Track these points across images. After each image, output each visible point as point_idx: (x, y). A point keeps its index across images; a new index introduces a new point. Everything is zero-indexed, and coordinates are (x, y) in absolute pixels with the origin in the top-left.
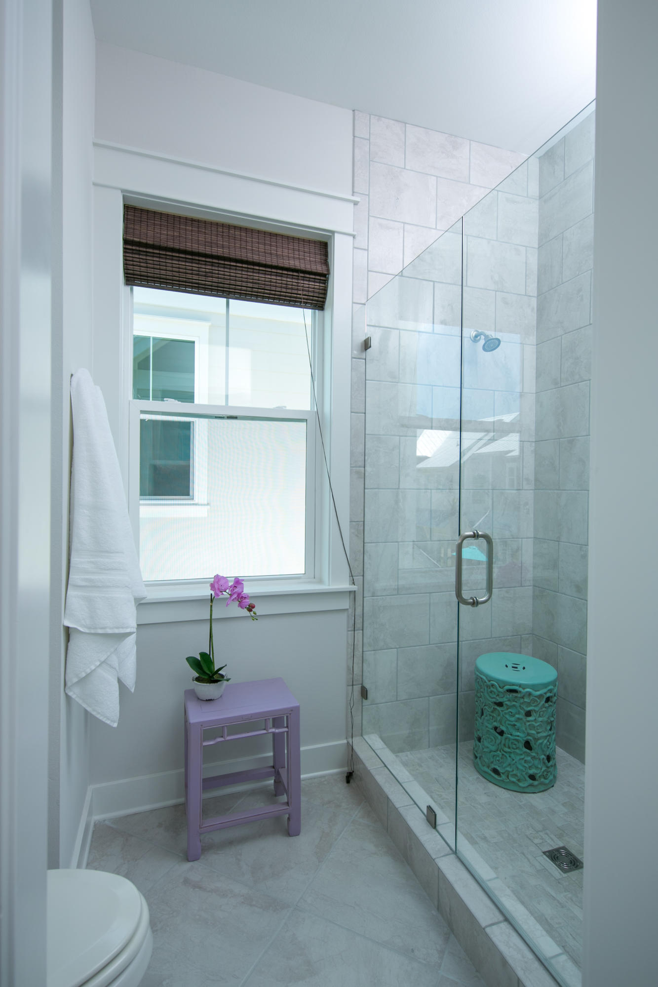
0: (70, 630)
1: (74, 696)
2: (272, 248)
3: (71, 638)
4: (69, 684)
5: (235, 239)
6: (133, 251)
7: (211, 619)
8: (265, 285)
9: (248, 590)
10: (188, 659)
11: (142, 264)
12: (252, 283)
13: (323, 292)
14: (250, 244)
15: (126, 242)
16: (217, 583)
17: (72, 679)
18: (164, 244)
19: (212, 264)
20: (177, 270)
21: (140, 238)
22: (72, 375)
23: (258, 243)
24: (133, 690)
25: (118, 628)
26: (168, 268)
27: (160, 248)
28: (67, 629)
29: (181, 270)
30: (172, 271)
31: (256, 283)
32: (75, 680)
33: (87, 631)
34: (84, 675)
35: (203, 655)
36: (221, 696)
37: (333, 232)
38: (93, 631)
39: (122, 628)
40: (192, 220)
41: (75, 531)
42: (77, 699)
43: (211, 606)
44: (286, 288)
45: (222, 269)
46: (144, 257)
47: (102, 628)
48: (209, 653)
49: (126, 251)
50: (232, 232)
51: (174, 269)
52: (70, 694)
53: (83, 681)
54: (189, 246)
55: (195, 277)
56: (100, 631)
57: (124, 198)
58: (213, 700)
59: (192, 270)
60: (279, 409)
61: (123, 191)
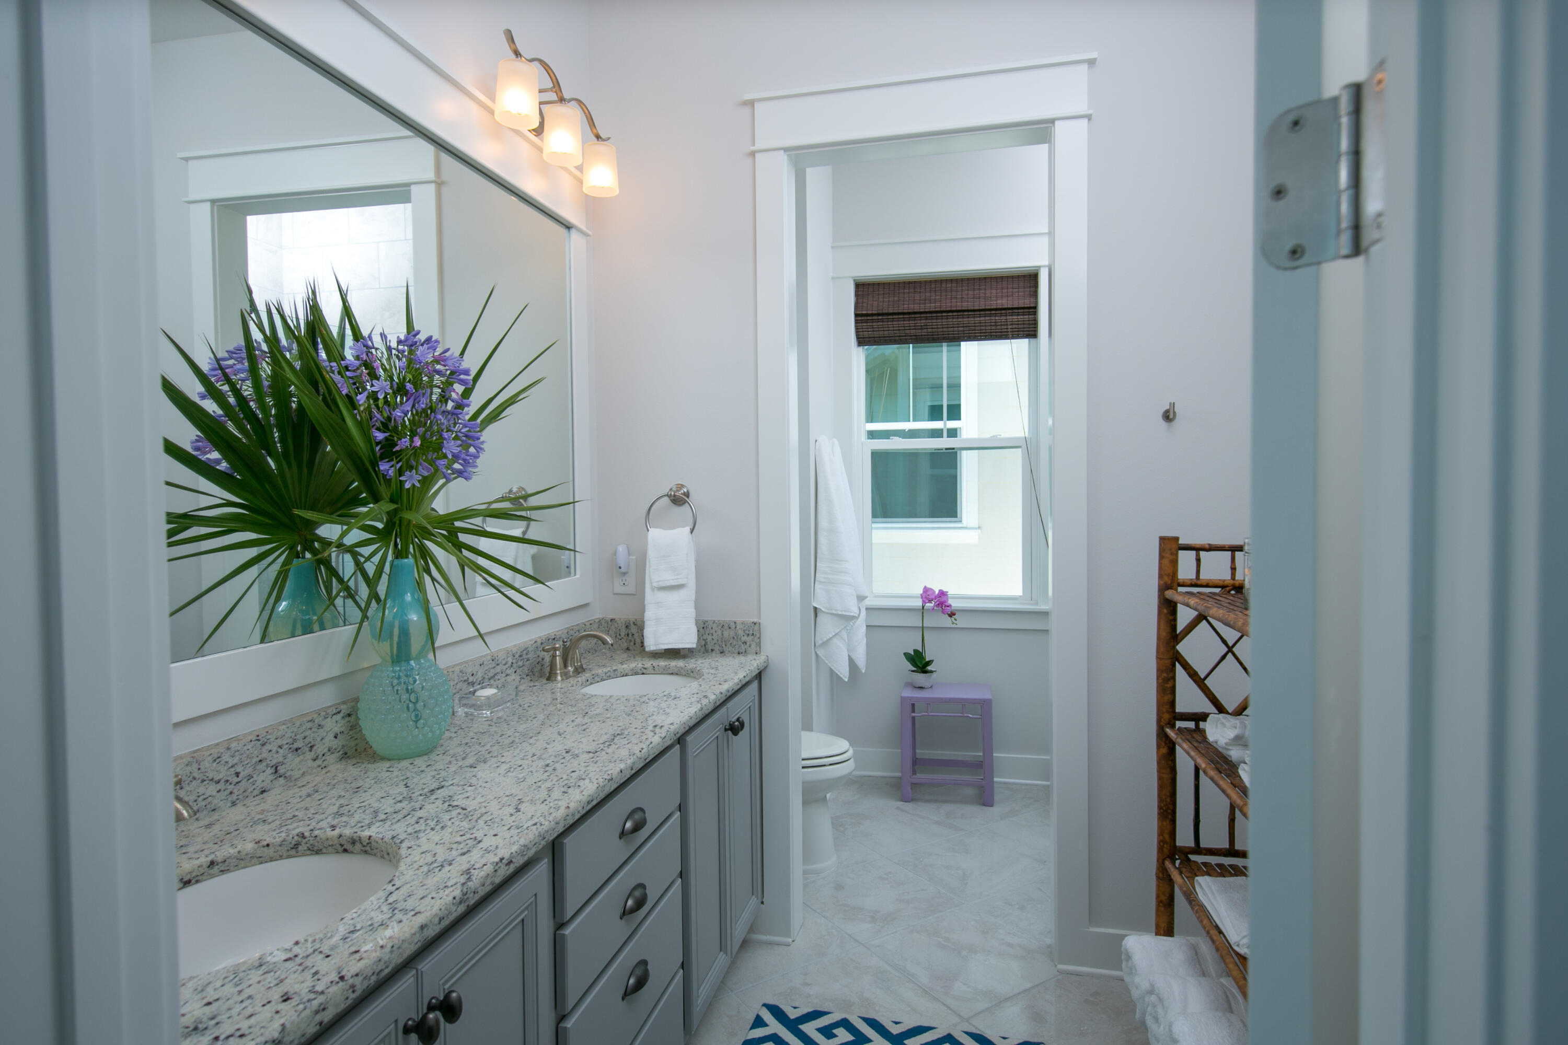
0: (818, 610)
1: (820, 655)
2: (981, 291)
3: (818, 615)
4: (817, 645)
5: (946, 291)
6: (862, 321)
7: (923, 627)
8: (975, 326)
9: (955, 604)
10: (904, 654)
11: (869, 330)
12: (963, 327)
13: (1033, 322)
14: (960, 293)
15: (856, 315)
16: (927, 595)
17: (819, 642)
18: (885, 311)
19: (926, 318)
20: (897, 328)
21: (867, 311)
22: (816, 441)
23: (968, 290)
24: (863, 671)
25: (845, 611)
26: (890, 329)
27: (883, 314)
28: (815, 609)
29: (900, 328)
30: (894, 330)
31: (966, 327)
32: (820, 642)
33: (826, 611)
34: (825, 639)
35: (916, 651)
36: (931, 687)
37: (1039, 267)
38: (830, 611)
39: (848, 612)
40: (909, 283)
41: (819, 546)
42: (823, 657)
43: (923, 613)
44: (996, 326)
45: (935, 321)
46: (871, 324)
47: (835, 610)
48: (921, 651)
49: (856, 322)
50: (944, 285)
51: (895, 329)
52: (818, 652)
53: (826, 643)
54: (906, 308)
55: (912, 331)
56: (834, 612)
57: (854, 280)
58: (924, 688)
59: (910, 326)
60: (994, 438)
61: (852, 277)
